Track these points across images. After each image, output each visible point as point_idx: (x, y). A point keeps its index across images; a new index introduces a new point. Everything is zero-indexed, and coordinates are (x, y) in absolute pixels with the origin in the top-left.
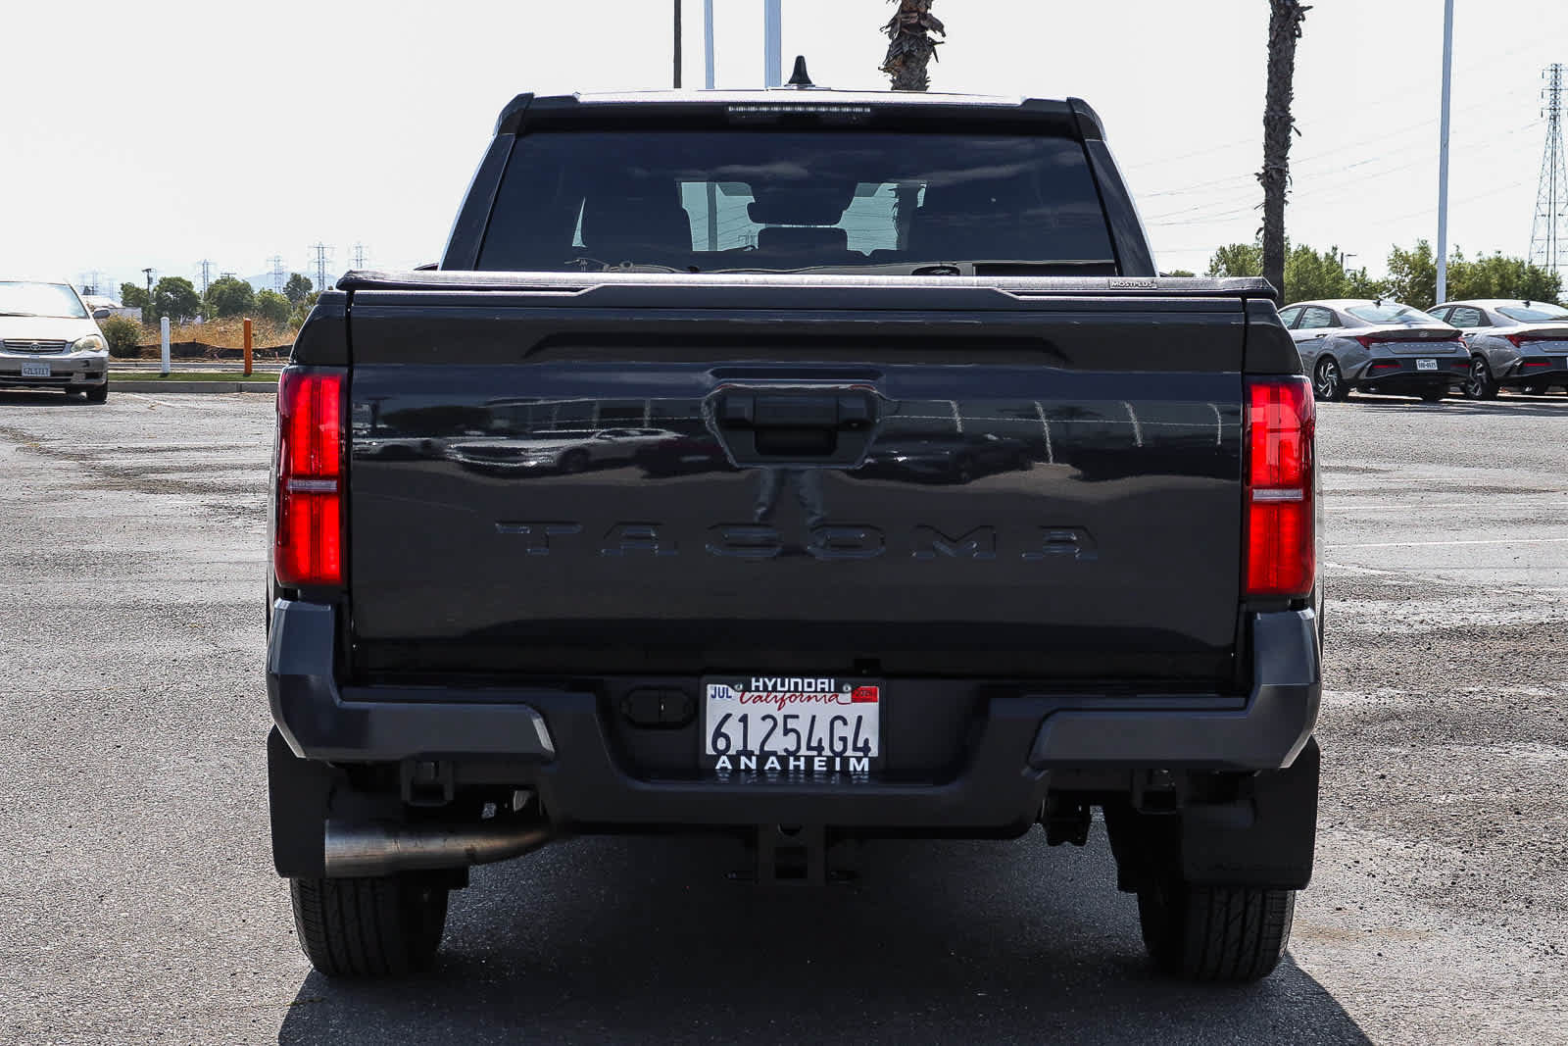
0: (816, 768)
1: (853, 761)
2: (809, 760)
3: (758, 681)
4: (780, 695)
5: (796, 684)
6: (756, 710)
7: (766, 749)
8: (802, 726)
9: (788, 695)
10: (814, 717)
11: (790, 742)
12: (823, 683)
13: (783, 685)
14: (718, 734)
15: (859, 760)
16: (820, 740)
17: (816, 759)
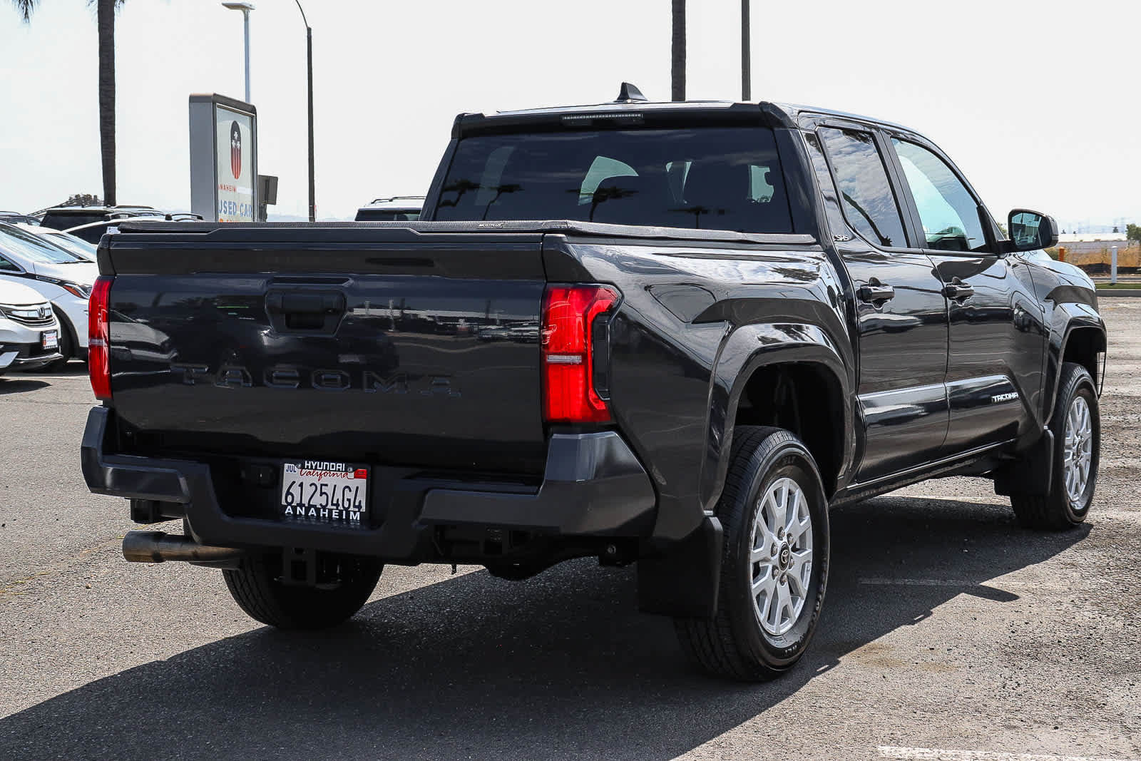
0: (334, 516)
1: (352, 513)
2: (330, 511)
3: (308, 463)
4: (319, 472)
5: (326, 465)
6: (308, 480)
7: (311, 503)
8: (329, 490)
9: (324, 472)
10: (335, 486)
11: (323, 500)
12: (339, 466)
13: (320, 466)
14: (288, 493)
15: (355, 513)
16: (338, 500)
17: (334, 511)
